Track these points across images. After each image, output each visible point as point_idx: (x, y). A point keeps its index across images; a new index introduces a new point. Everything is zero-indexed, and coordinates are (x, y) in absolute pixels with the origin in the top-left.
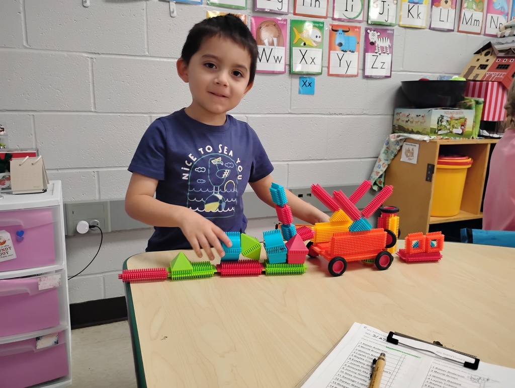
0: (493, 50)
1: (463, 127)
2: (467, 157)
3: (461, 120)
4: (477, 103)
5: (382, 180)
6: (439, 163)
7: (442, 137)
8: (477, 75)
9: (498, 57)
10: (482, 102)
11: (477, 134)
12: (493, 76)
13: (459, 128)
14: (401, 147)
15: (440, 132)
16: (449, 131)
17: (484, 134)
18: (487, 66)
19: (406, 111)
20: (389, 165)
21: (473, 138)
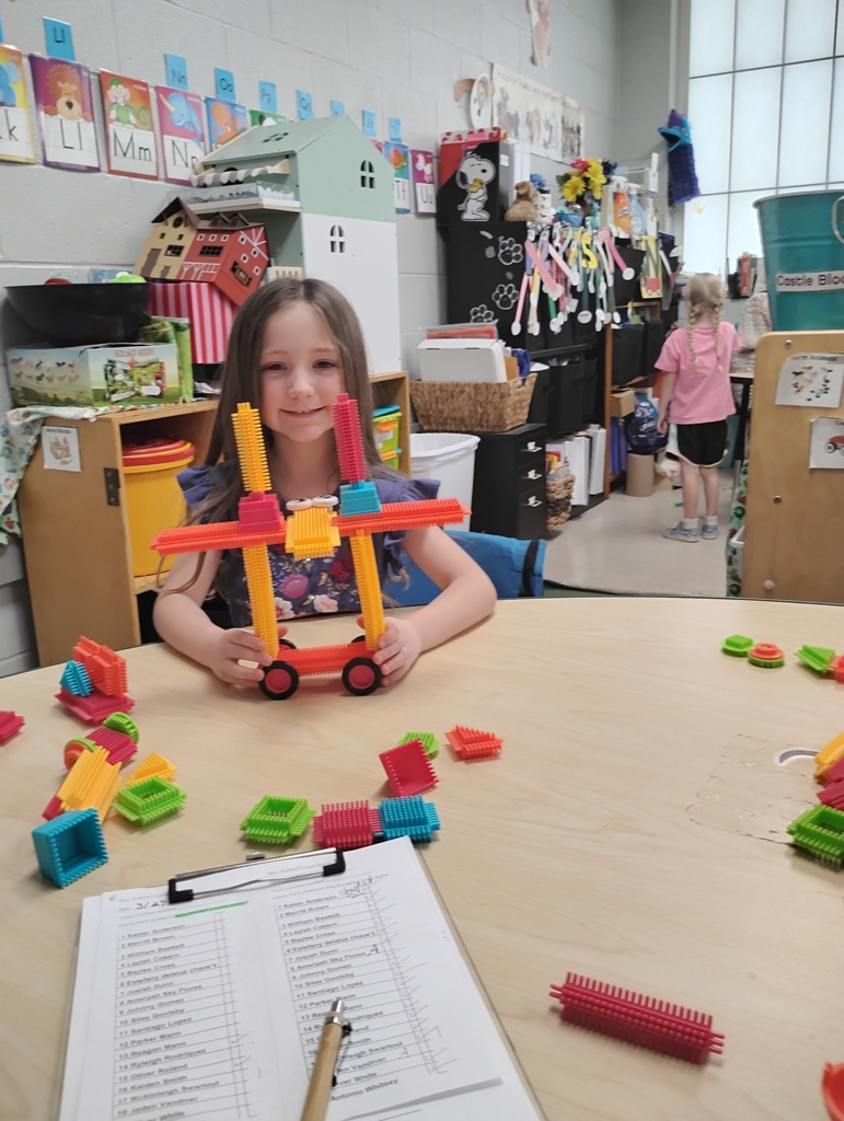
0: (187, 216)
1: (159, 381)
2: (181, 442)
3: (153, 366)
4: (177, 328)
5: (13, 516)
6: (127, 463)
7: (121, 407)
8: (167, 269)
9: (200, 231)
10: (186, 326)
11: (191, 391)
12: (196, 270)
13: (153, 383)
14: (39, 437)
15: (115, 397)
16: (133, 393)
17: (204, 391)
18: (181, 248)
19: (32, 356)
20: (21, 481)
21: (184, 402)
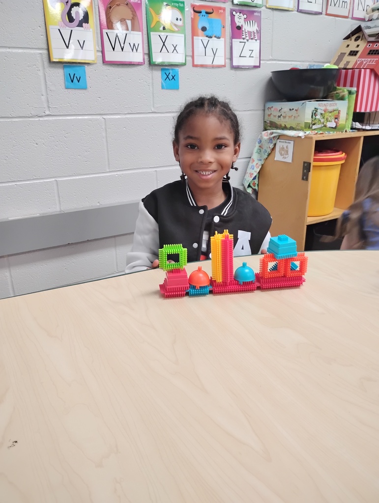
0: (363, 35)
1: (336, 120)
2: (341, 152)
3: (335, 112)
4: (350, 93)
5: (256, 181)
6: (315, 160)
7: (316, 132)
8: (348, 63)
9: (369, 42)
10: (354, 92)
11: (350, 127)
12: (364, 63)
13: (333, 121)
14: (275, 145)
15: (314, 127)
16: (323, 125)
17: (357, 127)
18: (357, 52)
19: (278, 105)
20: (262, 165)
21: (346, 131)
